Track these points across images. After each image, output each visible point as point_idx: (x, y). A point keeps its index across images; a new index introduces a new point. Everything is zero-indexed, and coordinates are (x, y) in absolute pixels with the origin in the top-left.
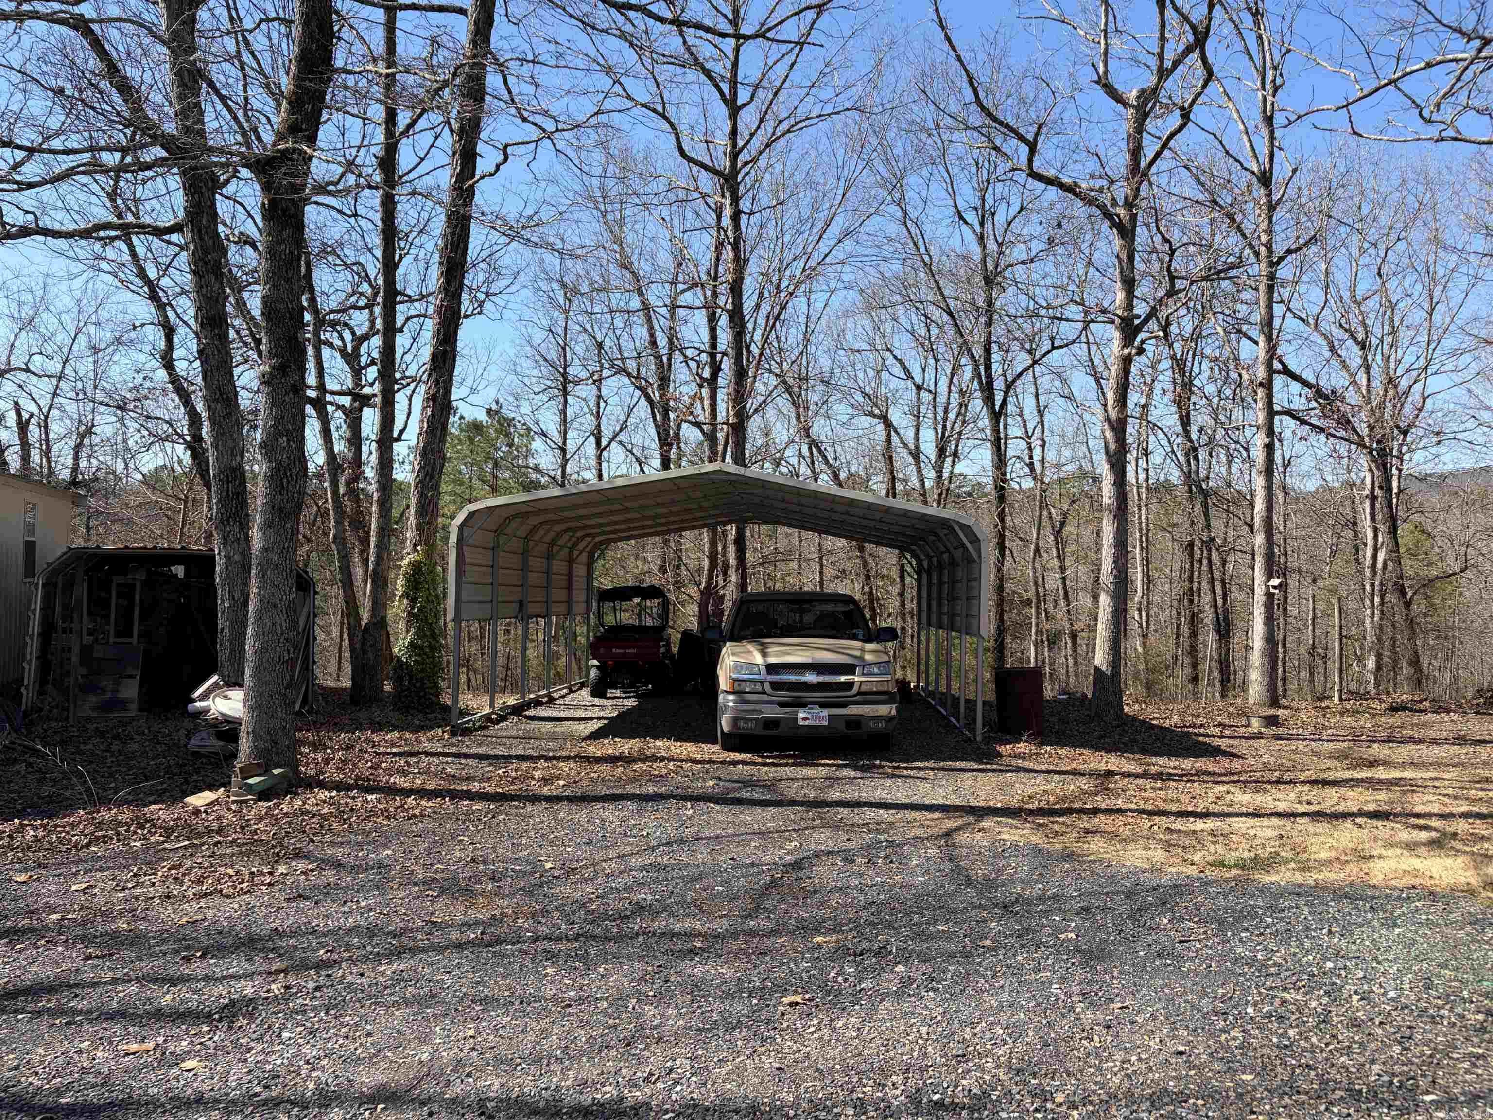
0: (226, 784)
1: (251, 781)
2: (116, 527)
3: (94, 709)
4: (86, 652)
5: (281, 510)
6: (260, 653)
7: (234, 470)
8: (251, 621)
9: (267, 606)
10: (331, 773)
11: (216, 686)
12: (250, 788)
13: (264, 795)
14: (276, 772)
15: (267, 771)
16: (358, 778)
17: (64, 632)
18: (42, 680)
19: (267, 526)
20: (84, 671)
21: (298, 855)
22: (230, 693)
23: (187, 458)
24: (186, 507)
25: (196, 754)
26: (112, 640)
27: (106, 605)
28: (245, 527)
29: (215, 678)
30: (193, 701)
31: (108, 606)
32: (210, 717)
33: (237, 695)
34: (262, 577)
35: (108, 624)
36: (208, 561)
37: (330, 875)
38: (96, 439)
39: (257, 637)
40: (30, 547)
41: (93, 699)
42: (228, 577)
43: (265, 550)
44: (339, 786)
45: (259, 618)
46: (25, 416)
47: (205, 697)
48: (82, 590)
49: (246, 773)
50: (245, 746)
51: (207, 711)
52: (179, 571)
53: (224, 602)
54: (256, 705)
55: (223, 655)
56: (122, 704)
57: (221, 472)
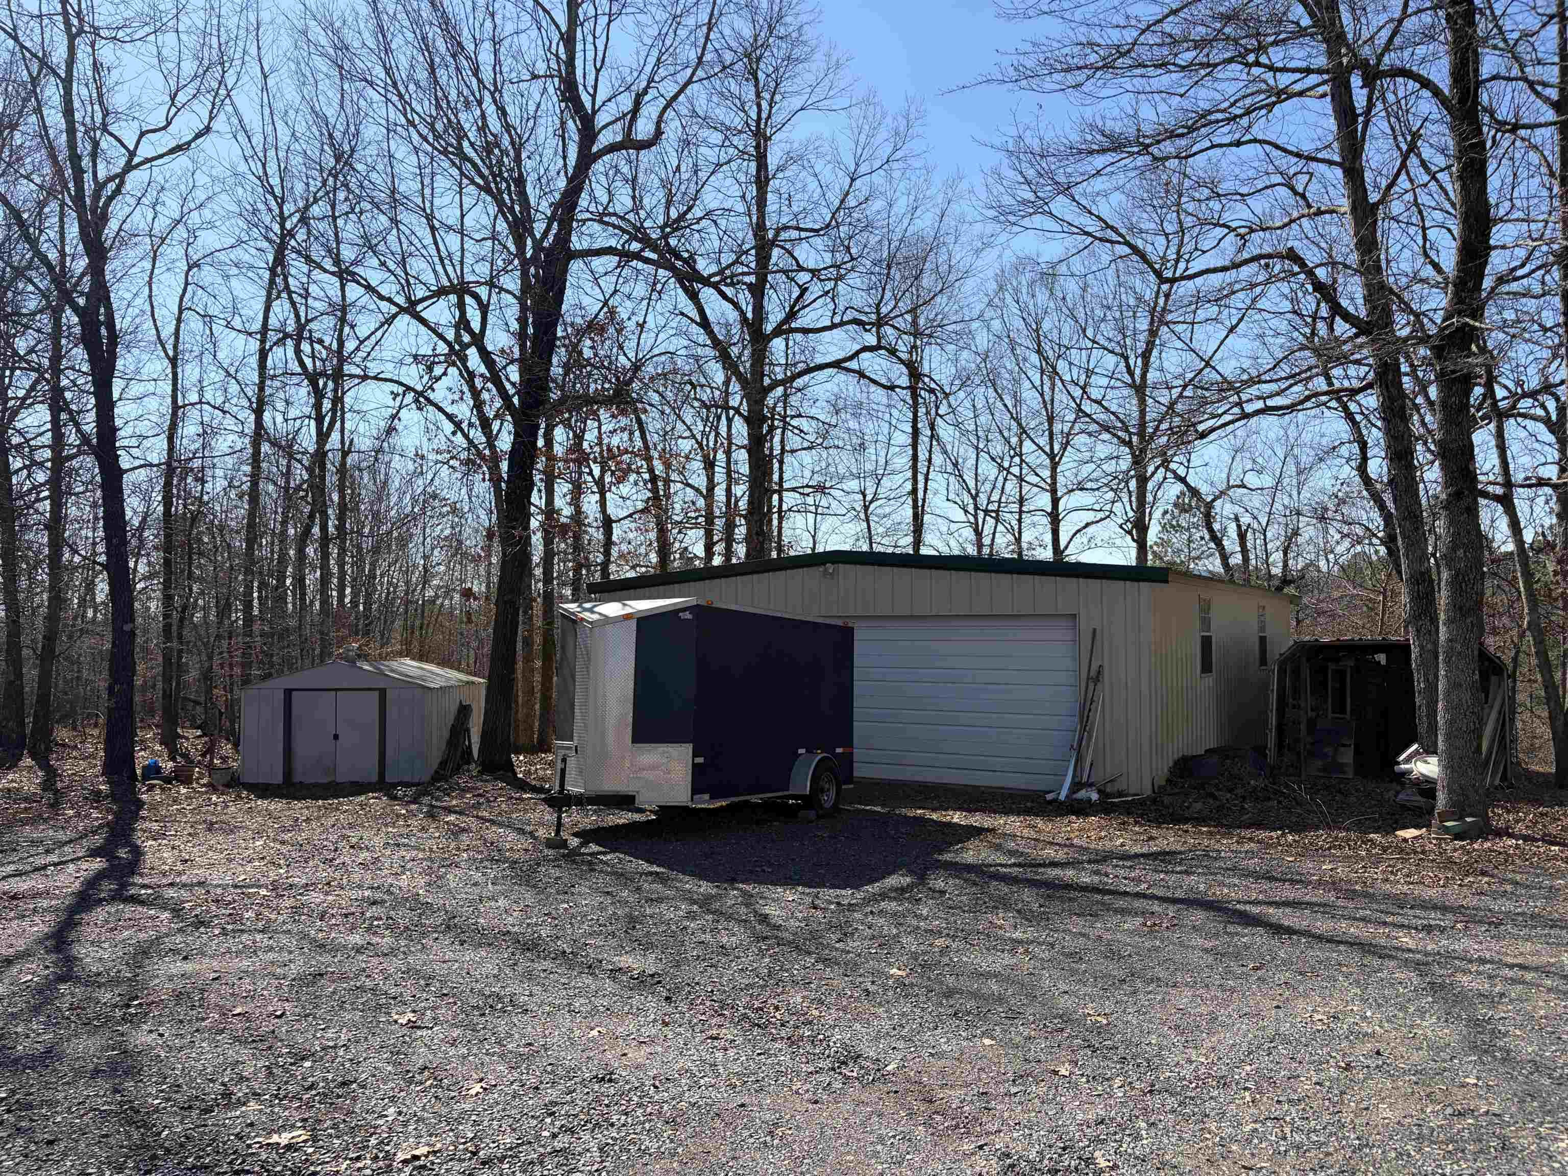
0: (1428, 826)
1: (1448, 824)
2: (1321, 620)
3: (1319, 770)
4: (1311, 723)
5: (1461, 608)
6: (1450, 723)
7: (1422, 574)
8: (1441, 697)
9: (1454, 686)
10: (1520, 828)
11: (1417, 752)
12: (1447, 830)
13: (1458, 836)
14: (1468, 820)
15: (1461, 818)
16: (1545, 835)
17: (1294, 707)
18: (1280, 745)
19: (1449, 622)
20: (1309, 739)
21: (1484, 873)
22: (1429, 759)
23: (1383, 550)
24: (1385, 598)
25: (1403, 806)
26: (1330, 715)
27: (1324, 684)
28: (1434, 620)
29: (1415, 746)
30: (1399, 763)
31: (1326, 688)
32: (1413, 777)
33: (1434, 760)
34: (1448, 662)
35: (1326, 702)
36: (1405, 648)
37: (1509, 888)
38: (1300, 540)
39: (1446, 710)
40: (1263, 640)
41: (1319, 763)
42: (1422, 664)
43: (1450, 640)
44: (1526, 838)
45: (1448, 694)
46: (1244, 528)
47: (1408, 760)
48: (1306, 673)
49: (1443, 817)
50: (1442, 799)
51: (1410, 772)
52: (1382, 658)
53: (1419, 684)
54: (1449, 766)
55: (1422, 729)
56: (1340, 768)
57: (1412, 576)
